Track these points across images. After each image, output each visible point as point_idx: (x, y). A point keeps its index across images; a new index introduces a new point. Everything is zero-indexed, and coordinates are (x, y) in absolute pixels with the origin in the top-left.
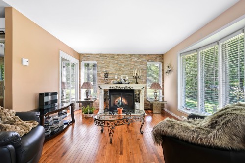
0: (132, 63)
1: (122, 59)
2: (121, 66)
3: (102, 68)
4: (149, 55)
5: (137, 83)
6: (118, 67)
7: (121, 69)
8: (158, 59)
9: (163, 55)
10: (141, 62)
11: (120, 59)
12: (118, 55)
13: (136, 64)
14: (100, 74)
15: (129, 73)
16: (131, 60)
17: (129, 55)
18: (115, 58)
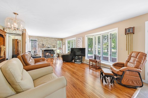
1: (48, 39)
3: (40, 42)
4: (58, 38)
5: (54, 48)
6: (47, 42)
8: (61, 40)
10: (56, 41)
15: (51, 44)
16: (52, 40)
18: (45, 39)
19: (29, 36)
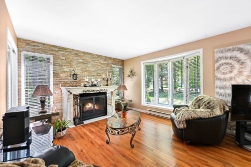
0: (99, 64)
1: (88, 58)
2: (87, 66)
3: (61, 66)
4: (114, 59)
5: (107, 85)
6: (83, 66)
7: (87, 69)
8: (120, 63)
9: (123, 61)
10: (108, 65)
11: (86, 59)
12: (84, 53)
13: (102, 66)
14: (58, 74)
15: (96, 75)
16: (98, 61)
17: (96, 55)
18: (80, 56)
19: (18, 40)
